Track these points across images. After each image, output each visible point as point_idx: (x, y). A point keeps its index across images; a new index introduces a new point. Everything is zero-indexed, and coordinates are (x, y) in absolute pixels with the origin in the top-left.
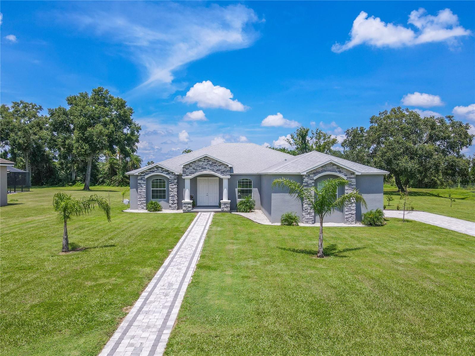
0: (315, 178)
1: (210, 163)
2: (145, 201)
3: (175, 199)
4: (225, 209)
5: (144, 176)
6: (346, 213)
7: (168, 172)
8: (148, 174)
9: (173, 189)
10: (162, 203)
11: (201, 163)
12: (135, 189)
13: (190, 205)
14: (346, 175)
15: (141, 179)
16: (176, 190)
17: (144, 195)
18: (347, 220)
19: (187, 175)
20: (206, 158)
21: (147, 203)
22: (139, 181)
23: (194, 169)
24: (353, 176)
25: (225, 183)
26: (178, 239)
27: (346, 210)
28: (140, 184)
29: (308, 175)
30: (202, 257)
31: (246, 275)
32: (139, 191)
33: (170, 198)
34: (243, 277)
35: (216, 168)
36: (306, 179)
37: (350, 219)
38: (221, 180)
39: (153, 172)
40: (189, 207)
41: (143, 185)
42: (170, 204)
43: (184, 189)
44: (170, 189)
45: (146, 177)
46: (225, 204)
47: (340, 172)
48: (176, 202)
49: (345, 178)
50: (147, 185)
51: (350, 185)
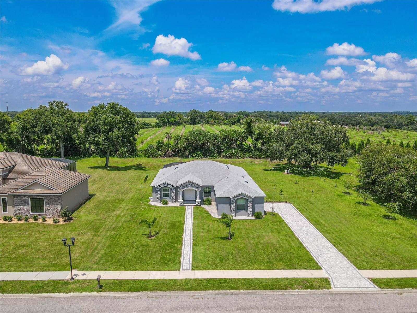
0: (236, 199)
1: (191, 184)
2: (160, 199)
3: (174, 198)
4: (198, 204)
5: (159, 187)
6: (248, 213)
7: (171, 186)
8: (161, 186)
9: (173, 193)
10: (168, 199)
11: (187, 184)
12: (155, 193)
13: (182, 203)
14: (248, 198)
15: (158, 188)
16: (174, 193)
17: (159, 196)
18: (249, 216)
19: (181, 189)
20: (190, 182)
21: (161, 199)
22: (157, 190)
23: (184, 186)
24: (251, 198)
25: (198, 193)
26: (183, 229)
27: (248, 211)
28: (157, 191)
29: (233, 198)
30: (193, 240)
32: (157, 194)
33: (172, 197)
35: (194, 186)
36: (232, 200)
37: (250, 215)
38: (196, 192)
39: (164, 185)
40: (182, 204)
41: (159, 191)
42: (172, 200)
43: (178, 193)
44: (172, 193)
45: (160, 187)
46: (198, 202)
47: (246, 196)
48: (175, 199)
49: (248, 199)
50: (161, 191)
51: (250, 201)
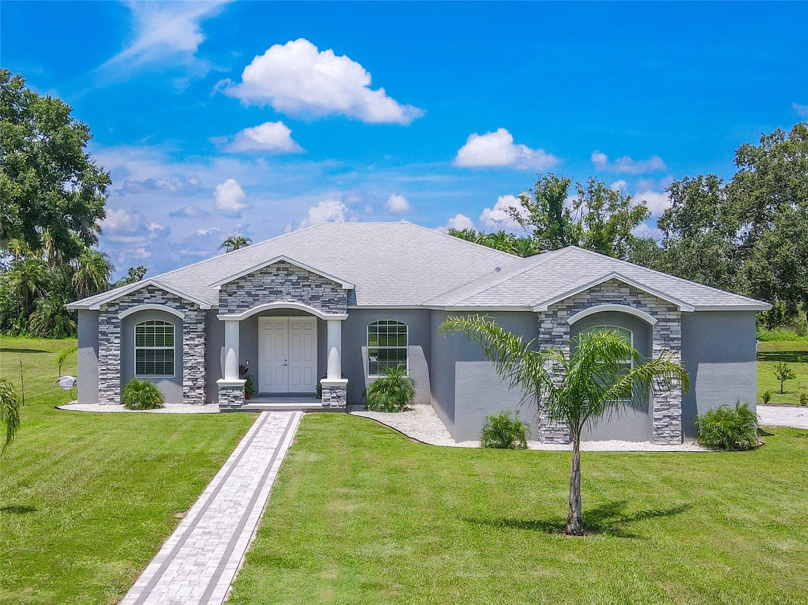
0: (572, 320)
1: (294, 278)
2: (118, 382)
3: (198, 376)
4: (334, 403)
5: (116, 312)
6: (657, 415)
7: (181, 303)
8: (127, 308)
9: (193, 349)
10: (164, 385)
11: (268, 279)
12: (91, 349)
13: (237, 393)
14: (654, 313)
15: (108, 322)
16: (200, 350)
17: (116, 364)
18: (657, 435)
19: (231, 311)
20: (283, 266)
21: (122, 385)
22: (102, 328)
23: (249, 294)
24: (673, 315)
25: (334, 334)
26: (202, 485)
27: (656, 406)
28: (104, 334)
29: (553, 313)
30: (263, 532)
31: (374, 580)
32: (101, 353)
33: (186, 372)
34: (364, 586)
35: (307, 293)
36: (547, 325)
37: (667, 432)
38: (322, 325)
39: (140, 302)
40: (236, 397)
41: (112, 338)
42: (186, 390)
43: (223, 348)
44: (186, 347)
45: (122, 315)
46: (333, 389)
47: (638, 304)
48: (201, 382)
49: (652, 320)
50: (124, 338)
51: (667, 339)
